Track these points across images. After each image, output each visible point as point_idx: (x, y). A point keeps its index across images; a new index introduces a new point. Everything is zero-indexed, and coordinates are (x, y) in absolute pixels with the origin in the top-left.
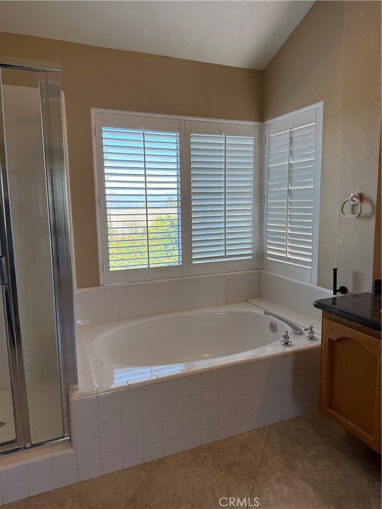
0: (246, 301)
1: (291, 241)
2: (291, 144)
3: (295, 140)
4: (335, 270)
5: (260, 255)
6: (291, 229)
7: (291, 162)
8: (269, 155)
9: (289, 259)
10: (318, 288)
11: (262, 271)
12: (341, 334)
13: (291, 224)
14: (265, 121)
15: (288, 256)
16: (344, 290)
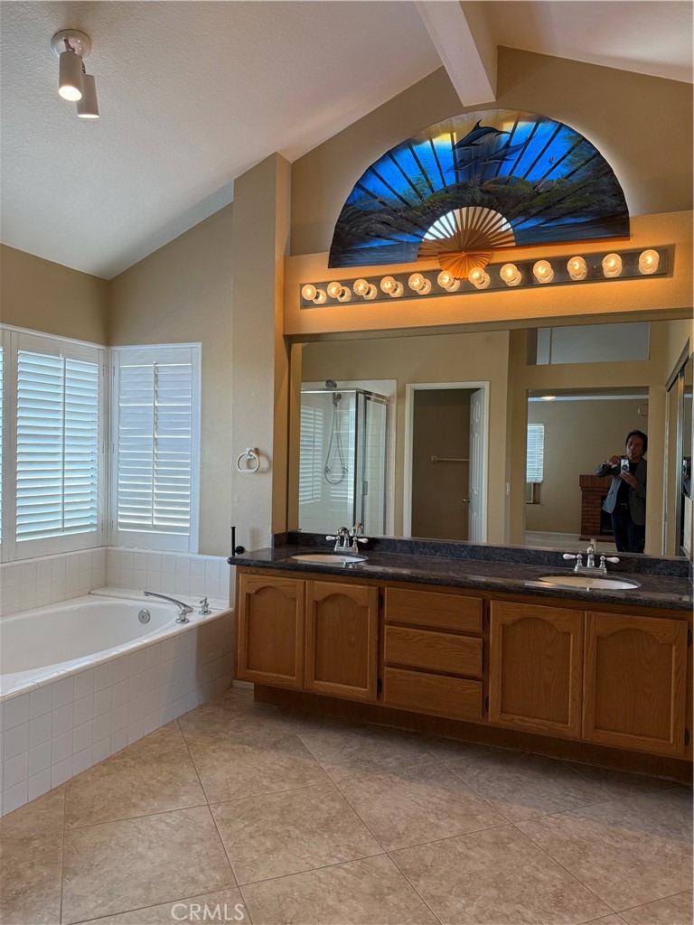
0: (90, 593)
1: (159, 503)
2: (156, 382)
3: (160, 378)
4: (233, 529)
5: (107, 527)
6: (159, 487)
7: (156, 405)
8: (119, 390)
9: (155, 527)
10: (201, 556)
11: (109, 548)
12: (260, 585)
13: (158, 481)
14: (113, 345)
15: (155, 523)
16: (241, 550)
